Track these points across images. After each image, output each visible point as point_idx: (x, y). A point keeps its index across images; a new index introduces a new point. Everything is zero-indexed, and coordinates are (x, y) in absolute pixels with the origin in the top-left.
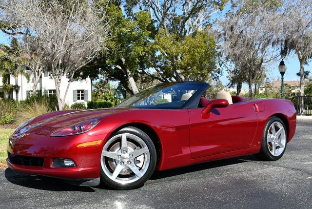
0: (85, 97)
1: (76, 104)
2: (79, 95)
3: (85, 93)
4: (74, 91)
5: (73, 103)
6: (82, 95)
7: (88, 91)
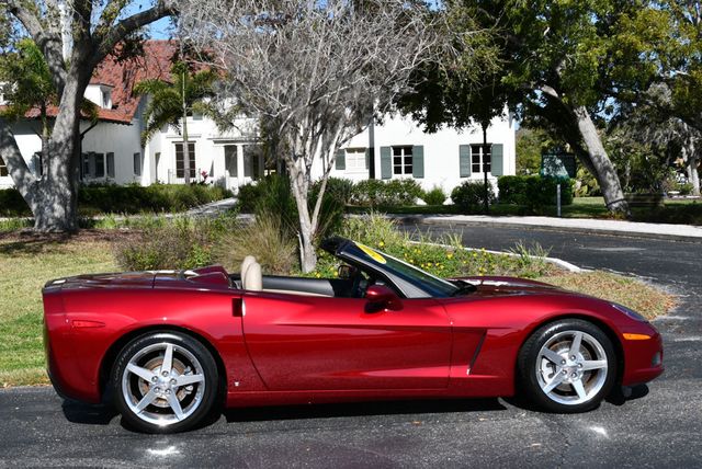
0: (493, 163)
1: (467, 184)
2: (476, 159)
3: (494, 154)
4: (460, 146)
5: (459, 182)
6: (487, 159)
7: (501, 145)
